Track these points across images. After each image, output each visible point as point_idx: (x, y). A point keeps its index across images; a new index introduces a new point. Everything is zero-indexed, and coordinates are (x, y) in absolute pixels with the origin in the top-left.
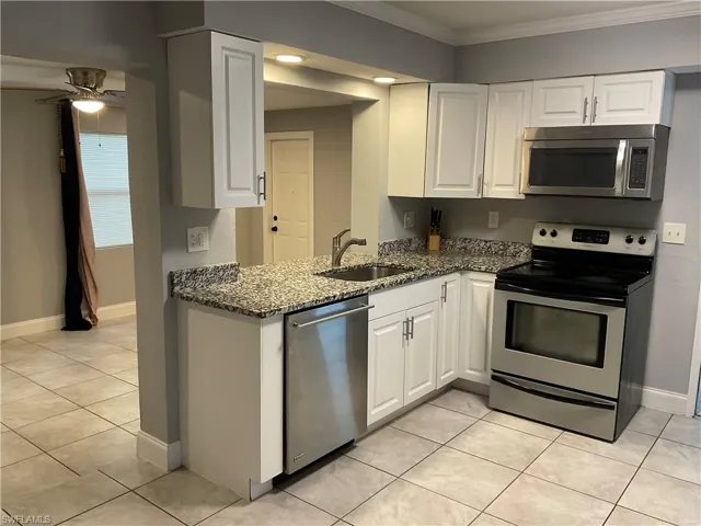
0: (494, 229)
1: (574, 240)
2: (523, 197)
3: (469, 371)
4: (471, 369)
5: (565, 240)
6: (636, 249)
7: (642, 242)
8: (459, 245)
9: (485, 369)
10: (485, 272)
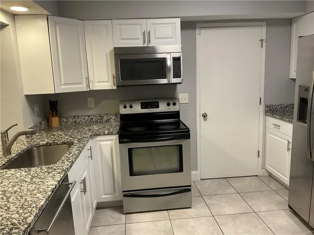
0: (93, 108)
1: (142, 108)
2: (115, 88)
3: (104, 196)
4: (105, 195)
5: (137, 109)
6: (172, 108)
7: (174, 104)
8: (71, 120)
9: (115, 192)
10: (108, 134)
